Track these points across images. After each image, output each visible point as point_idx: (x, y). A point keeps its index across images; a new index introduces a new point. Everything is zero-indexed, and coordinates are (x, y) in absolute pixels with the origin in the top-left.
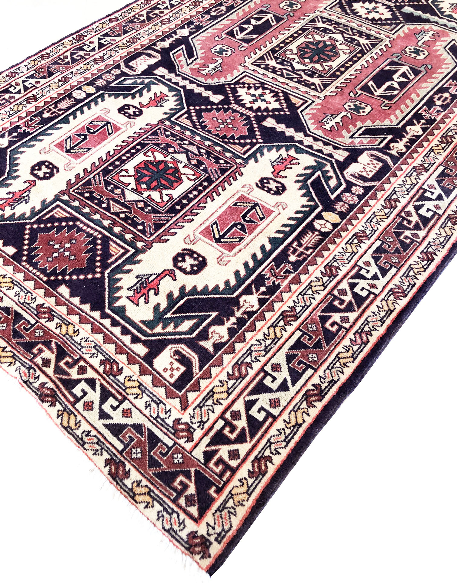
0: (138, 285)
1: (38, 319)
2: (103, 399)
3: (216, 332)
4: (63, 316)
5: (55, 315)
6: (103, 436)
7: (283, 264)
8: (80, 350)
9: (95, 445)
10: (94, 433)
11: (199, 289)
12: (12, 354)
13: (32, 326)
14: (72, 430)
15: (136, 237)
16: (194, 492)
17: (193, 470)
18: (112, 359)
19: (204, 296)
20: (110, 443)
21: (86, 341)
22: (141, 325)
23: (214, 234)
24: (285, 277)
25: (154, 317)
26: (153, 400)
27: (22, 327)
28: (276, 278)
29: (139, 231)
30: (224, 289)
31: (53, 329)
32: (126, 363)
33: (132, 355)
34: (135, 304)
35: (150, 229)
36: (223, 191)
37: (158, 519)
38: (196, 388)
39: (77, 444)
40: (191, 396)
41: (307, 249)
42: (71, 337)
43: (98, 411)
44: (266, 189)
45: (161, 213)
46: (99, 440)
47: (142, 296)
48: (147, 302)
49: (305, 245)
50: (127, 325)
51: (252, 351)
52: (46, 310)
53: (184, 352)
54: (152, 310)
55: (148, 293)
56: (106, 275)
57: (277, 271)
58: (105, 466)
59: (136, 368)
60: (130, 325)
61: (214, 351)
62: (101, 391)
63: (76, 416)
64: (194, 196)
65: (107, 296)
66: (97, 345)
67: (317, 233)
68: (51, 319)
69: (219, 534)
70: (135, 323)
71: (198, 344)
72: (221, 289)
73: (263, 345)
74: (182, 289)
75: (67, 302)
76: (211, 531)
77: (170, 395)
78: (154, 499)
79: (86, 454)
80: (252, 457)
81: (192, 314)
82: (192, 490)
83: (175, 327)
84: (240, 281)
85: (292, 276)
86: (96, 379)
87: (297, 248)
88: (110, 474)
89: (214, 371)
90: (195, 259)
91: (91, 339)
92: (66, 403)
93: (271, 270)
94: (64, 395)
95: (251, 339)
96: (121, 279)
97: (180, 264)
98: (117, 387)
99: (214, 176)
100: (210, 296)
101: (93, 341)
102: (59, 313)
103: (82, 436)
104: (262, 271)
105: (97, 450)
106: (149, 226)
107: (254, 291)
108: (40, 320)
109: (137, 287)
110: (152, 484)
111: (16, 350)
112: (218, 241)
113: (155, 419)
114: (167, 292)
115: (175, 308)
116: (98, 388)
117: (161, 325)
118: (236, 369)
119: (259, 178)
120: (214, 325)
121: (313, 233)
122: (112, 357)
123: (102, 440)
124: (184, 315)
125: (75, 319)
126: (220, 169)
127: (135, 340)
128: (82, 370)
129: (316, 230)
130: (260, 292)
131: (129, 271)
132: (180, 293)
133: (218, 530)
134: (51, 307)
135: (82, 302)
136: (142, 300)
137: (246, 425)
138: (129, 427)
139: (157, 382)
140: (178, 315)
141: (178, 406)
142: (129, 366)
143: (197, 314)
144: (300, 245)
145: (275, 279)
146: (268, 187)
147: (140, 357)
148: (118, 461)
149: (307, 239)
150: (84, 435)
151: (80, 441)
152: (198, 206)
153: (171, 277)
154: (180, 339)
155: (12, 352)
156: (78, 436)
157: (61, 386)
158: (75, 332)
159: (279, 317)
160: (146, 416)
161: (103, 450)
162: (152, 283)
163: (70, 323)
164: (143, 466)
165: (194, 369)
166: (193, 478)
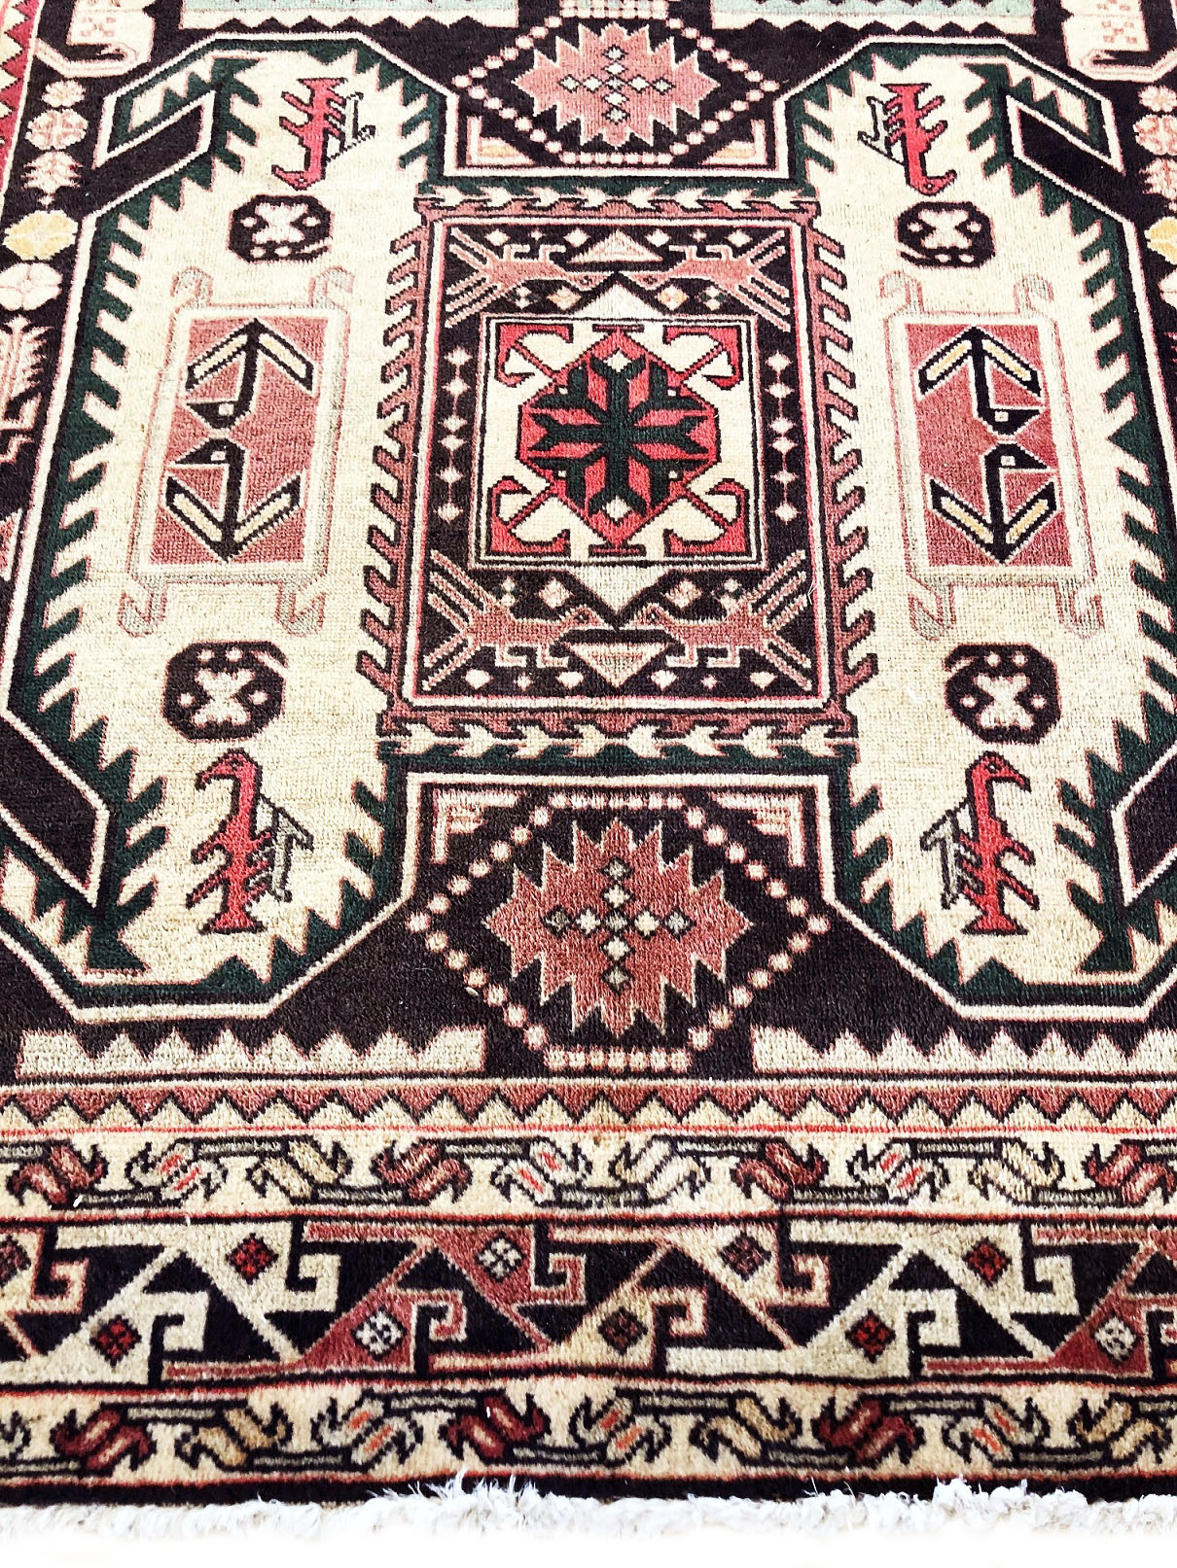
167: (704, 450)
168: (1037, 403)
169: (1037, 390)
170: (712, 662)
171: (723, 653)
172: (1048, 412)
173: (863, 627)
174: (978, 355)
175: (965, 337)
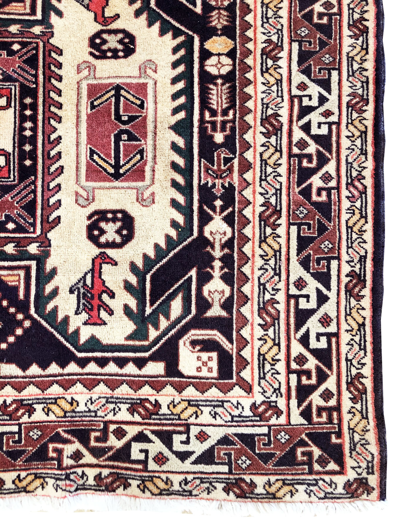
0: (82, 301)
1: (17, 422)
2: (168, 443)
3: (212, 290)
4: (41, 397)
5: (30, 402)
6: (202, 473)
7: (215, 154)
8: (96, 416)
9: (202, 485)
10: (190, 477)
11: (152, 254)
12: (33, 476)
13: (19, 433)
14: (168, 490)
15: (19, 243)
16: (320, 453)
17: (303, 436)
18: (137, 399)
19: (165, 260)
20: (213, 473)
21: (92, 403)
22: (131, 343)
23: (105, 170)
24: (231, 170)
25: (135, 324)
26: (214, 406)
27: (11, 443)
28: (221, 178)
29: (14, 231)
30: (178, 235)
31: (44, 418)
32: (155, 392)
33: (153, 381)
34: (100, 325)
35: (24, 219)
36: (60, 95)
37: (310, 496)
38: (243, 363)
39: (185, 497)
40: (246, 374)
41: (225, 112)
42: (73, 411)
43: (174, 456)
44: (109, 54)
45: (15, 186)
46: (201, 479)
47: (99, 310)
48: (111, 313)
49: (220, 109)
50: (116, 354)
51: (264, 285)
52: (14, 406)
53: (200, 338)
54: (126, 318)
55: (103, 302)
56: (36, 316)
57: (215, 168)
58: (228, 494)
59: (169, 390)
60: (119, 351)
61: (227, 313)
62: (159, 437)
63: (159, 477)
64: (31, 129)
65: (62, 339)
66: (108, 398)
67: (219, 81)
68: (31, 411)
69: (368, 468)
70: (123, 345)
71: (206, 318)
72: (175, 237)
73: (270, 270)
74: (133, 267)
75: (27, 380)
76: (359, 471)
77: (226, 389)
78: (292, 485)
79: (201, 498)
80: (344, 386)
81: (171, 291)
82: (317, 452)
83: (168, 317)
84: (187, 211)
85: (236, 162)
86: (142, 431)
87: (213, 119)
88: (238, 496)
89: (245, 332)
90: (114, 220)
91: (95, 397)
92: (139, 474)
93: (208, 172)
94: (127, 469)
95: (253, 273)
96: (56, 307)
97: (103, 240)
98: (170, 422)
99: (27, 79)
100: (171, 254)
101: (100, 398)
102: (34, 397)
103: (182, 488)
104: (200, 181)
105: (208, 488)
106: (19, 215)
107: (211, 213)
108: (21, 421)
109: (84, 304)
110: (280, 474)
111: (33, 469)
112: (117, 176)
113: (232, 421)
114: (122, 285)
115: (148, 298)
116: (152, 437)
117: (150, 327)
118: (264, 315)
119: (86, 42)
120: (204, 285)
121: (216, 84)
122: (135, 397)
123: (203, 476)
124: (164, 297)
125: (55, 390)
126: (25, 62)
127: (140, 363)
128: (120, 434)
129: (216, 77)
130: (218, 210)
131: (55, 292)
132: (136, 275)
133: (364, 465)
134: (16, 398)
135: (44, 366)
136: (103, 314)
137: (317, 362)
138: (216, 447)
139: (201, 387)
140: (158, 303)
141: (243, 393)
142: (161, 393)
143: (176, 286)
144: (214, 113)
145: (221, 181)
146: (109, 50)
147: (162, 376)
148: (234, 481)
149: (215, 97)
150: (183, 486)
151: (185, 493)
152: (50, 142)
153: (107, 263)
154: (183, 326)
155: (31, 474)
156: (179, 491)
157: (116, 464)
158: (71, 404)
159: (260, 225)
160: (222, 426)
161: (213, 484)
162: (96, 287)
163: (56, 399)
164: (259, 468)
165: (225, 346)
166: (310, 442)
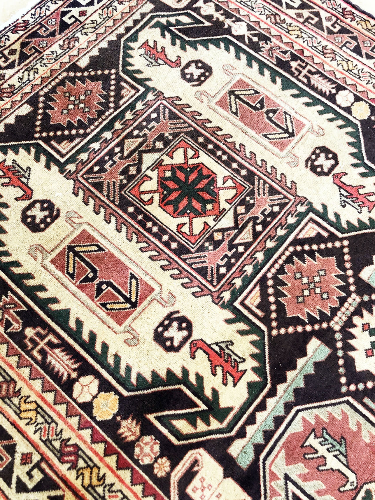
0: (18, 169)
7: (21, 321)
15: (83, 163)
23: (82, 246)
29: (92, 168)
35: (94, 178)
41: (43, 352)
44: (166, 322)
45: (121, 190)
47: (4, 172)
49: (50, 352)
55: (5, 178)
56: (36, 141)
57: (11, 311)
67: (74, 375)
74: (6, 206)
87: (46, 340)
90: (43, 220)
93: (14, 304)
96: (29, 153)
97: (38, 205)
99: (191, 258)
106: (100, 177)
109: (15, 168)
112: (71, 249)
119: (190, 318)
121: (74, 370)
126: (206, 268)
129: (79, 376)
131: (37, 159)
144: (51, 345)
146: (170, 325)
152: (133, 232)
153: (22, 196)
162: (17, 180)
167: (165, 205)
168: (98, 301)
169: (102, 305)
170: (111, 162)
171: (110, 166)
172: (93, 300)
173: (86, 200)
174: (128, 300)
175: (136, 302)
